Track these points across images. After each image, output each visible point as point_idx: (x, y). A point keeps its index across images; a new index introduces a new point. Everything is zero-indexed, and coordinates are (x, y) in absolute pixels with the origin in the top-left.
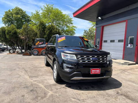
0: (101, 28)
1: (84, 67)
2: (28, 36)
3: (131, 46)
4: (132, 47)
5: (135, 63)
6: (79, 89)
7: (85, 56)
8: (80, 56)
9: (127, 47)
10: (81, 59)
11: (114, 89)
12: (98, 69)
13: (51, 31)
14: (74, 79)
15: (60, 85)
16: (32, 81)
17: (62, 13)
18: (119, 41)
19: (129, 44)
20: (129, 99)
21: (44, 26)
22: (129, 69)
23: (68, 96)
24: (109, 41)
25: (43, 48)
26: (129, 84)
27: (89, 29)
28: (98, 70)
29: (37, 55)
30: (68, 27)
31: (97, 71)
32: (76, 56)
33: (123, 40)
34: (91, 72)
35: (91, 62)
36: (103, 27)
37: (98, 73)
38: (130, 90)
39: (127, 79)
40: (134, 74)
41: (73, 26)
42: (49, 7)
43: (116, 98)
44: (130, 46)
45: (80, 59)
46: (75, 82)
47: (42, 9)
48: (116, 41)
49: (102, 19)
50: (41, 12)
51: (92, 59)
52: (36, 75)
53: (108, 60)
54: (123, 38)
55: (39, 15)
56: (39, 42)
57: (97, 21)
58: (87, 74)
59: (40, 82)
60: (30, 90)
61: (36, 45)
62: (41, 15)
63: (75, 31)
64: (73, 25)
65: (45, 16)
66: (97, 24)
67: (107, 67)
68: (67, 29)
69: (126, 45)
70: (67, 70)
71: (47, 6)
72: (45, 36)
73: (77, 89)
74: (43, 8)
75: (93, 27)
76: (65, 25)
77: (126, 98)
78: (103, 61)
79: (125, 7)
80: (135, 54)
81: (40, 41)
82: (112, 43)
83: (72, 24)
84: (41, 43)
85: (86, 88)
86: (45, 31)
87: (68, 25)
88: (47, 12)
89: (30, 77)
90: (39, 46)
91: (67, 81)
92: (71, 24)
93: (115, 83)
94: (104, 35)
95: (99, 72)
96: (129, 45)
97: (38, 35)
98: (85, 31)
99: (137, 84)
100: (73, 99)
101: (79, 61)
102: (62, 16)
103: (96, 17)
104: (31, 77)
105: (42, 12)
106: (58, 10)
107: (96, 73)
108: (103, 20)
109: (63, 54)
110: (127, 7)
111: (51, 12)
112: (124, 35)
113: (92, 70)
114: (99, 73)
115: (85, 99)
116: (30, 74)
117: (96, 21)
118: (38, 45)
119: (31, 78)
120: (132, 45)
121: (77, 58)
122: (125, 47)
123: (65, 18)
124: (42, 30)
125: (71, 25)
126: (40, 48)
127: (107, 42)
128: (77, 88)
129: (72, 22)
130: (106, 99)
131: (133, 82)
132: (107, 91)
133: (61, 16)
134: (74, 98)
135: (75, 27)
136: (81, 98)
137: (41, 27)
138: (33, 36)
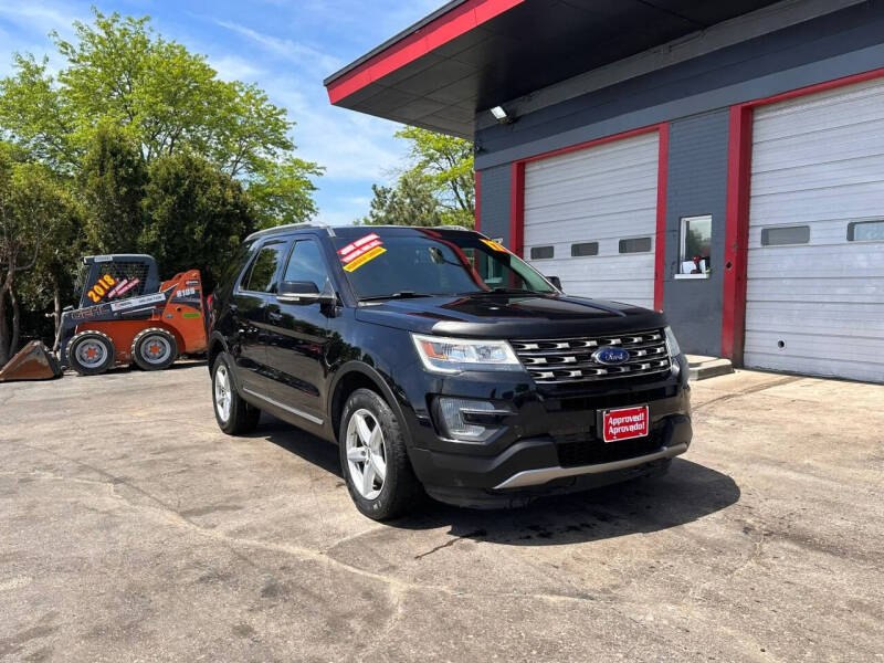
0: (511, 171)
1: (567, 405)
2: (19, 238)
3: (698, 271)
4: (704, 276)
5: (727, 362)
6: (543, 536)
7: (560, 346)
8: (535, 346)
9: (677, 277)
10: (543, 360)
11: (718, 515)
12: (636, 413)
13: (187, 200)
14: (513, 485)
15: (419, 532)
16: (219, 534)
17: (214, 73)
18: (626, 246)
19: (687, 260)
20: (817, 547)
21: (130, 163)
22: (711, 397)
23: (507, 584)
24: (563, 251)
25: (141, 317)
26: (768, 479)
27: (405, 183)
28: (636, 418)
29: (106, 370)
30: (257, 166)
31: (633, 423)
32: (517, 347)
33: (649, 239)
34: (607, 429)
35: (600, 372)
36: (521, 167)
37: (637, 432)
38: (794, 506)
39: (743, 452)
40: (754, 422)
41: (298, 163)
42: (118, 34)
43: (757, 555)
44: (693, 272)
45: (537, 361)
46: (517, 503)
47: (64, 45)
48: (609, 247)
49: (512, 118)
50: (56, 69)
51: (602, 358)
52: (218, 498)
53: (670, 354)
54: (647, 227)
55: (45, 86)
56: (112, 282)
57: (478, 133)
58: (582, 443)
59: (279, 537)
60: (258, 591)
61: (90, 302)
62: (56, 86)
63: (312, 196)
64: (296, 155)
65: (87, 95)
66: (479, 151)
67: (675, 395)
68: (258, 178)
69: (667, 271)
70: (472, 435)
71: (106, 27)
72: (149, 235)
73: (526, 540)
74: (75, 43)
75: (422, 166)
76: (242, 154)
77: (803, 547)
78: (654, 364)
79: (646, 48)
80: (725, 312)
81: (119, 270)
82: (586, 262)
83: (286, 146)
84: (123, 287)
85: (575, 528)
86: (145, 202)
87: (260, 152)
88: (104, 66)
89: (183, 515)
90: (114, 307)
91: (465, 502)
92: (280, 151)
93: (698, 479)
94: (531, 217)
95: (641, 427)
96: (688, 266)
97: (93, 229)
98: (381, 194)
99: (800, 472)
100: (553, 599)
101: (536, 374)
102: (219, 95)
103: (471, 108)
104: (194, 513)
105: (66, 65)
106: (183, 52)
107: (629, 433)
108: (517, 126)
109: (424, 342)
110: (662, 48)
111: (133, 70)
112: (655, 212)
113: (607, 419)
114: (643, 431)
115: (614, 587)
116: (167, 499)
117: (472, 130)
118: (105, 298)
119: (196, 520)
120: (703, 263)
121: (520, 358)
122: (666, 278)
123: (234, 110)
124: (118, 197)
125: (280, 158)
126: (123, 317)
127: (551, 255)
128: (529, 537)
129: (287, 136)
130: (715, 568)
131: (779, 464)
132: (689, 526)
133: (208, 94)
134: (553, 592)
135: (310, 166)
136: (589, 584)
137: (109, 174)
138: (51, 243)
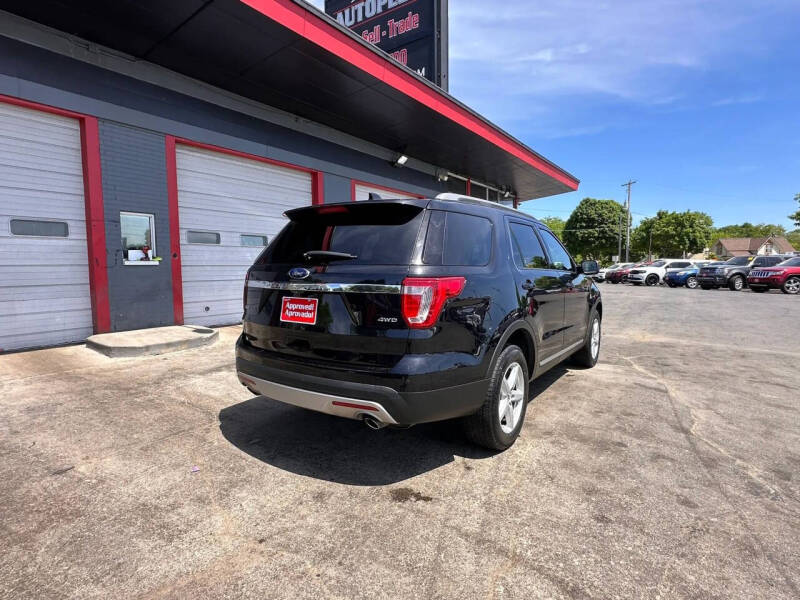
3: (146, 259)
4: (155, 263)
44: (141, 260)
52: (636, 391)
69: (110, 257)
89: (666, 392)
104: (661, 391)
116: (665, 402)
119: (663, 388)
120: (150, 252)
